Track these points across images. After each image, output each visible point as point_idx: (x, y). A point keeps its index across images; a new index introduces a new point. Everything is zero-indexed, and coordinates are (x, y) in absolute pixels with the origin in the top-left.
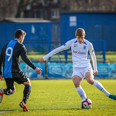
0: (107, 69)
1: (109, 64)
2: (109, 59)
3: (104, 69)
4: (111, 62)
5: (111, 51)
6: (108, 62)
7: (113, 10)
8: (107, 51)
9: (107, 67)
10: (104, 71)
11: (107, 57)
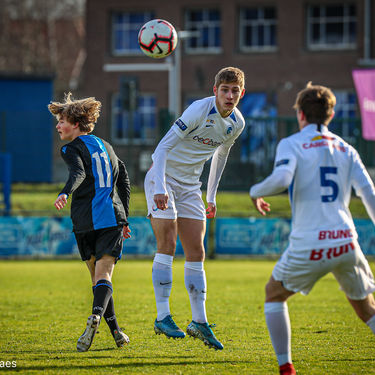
0: (15, 233)
1: (20, 218)
2: (20, 206)
3: (6, 233)
4: (26, 214)
5: (26, 182)
6: (16, 215)
7: (28, 70)
8: (15, 182)
9: (16, 227)
10: (5, 237)
11: (16, 198)
